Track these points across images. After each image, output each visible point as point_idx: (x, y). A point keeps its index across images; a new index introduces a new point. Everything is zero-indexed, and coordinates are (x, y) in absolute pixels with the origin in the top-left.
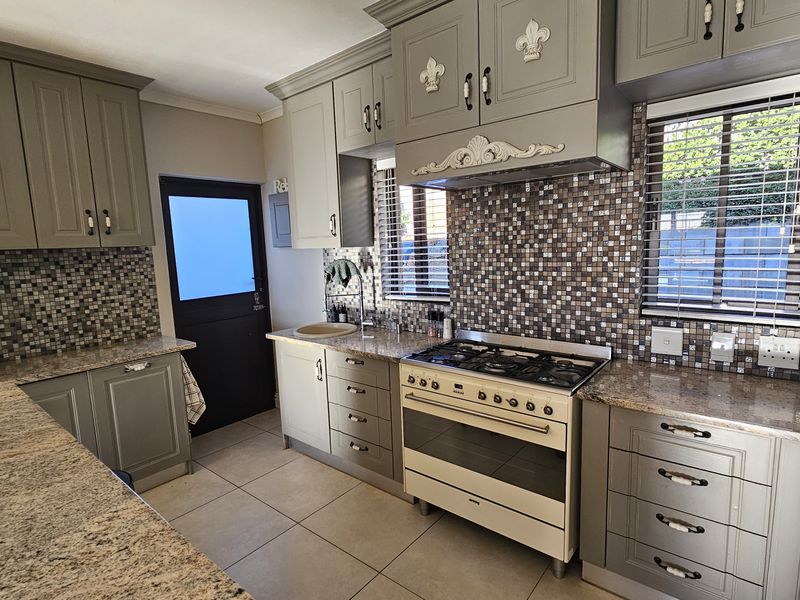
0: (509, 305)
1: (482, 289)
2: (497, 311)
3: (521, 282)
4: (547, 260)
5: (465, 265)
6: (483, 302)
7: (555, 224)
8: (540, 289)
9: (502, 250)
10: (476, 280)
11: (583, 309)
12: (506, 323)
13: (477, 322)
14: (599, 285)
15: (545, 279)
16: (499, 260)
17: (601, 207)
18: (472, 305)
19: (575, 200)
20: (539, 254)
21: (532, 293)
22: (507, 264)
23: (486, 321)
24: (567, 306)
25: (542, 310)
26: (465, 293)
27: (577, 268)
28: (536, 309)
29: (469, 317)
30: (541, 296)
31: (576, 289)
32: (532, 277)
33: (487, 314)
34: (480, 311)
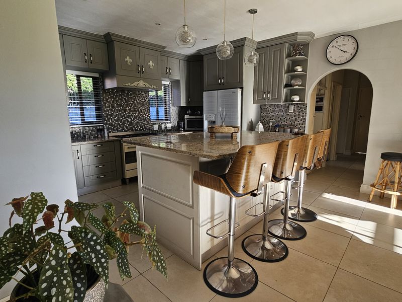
0: (124, 124)
1: (114, 120)
2: (120, 126)
3: (126, 117)
4: (132, 111)
5: (109, 112)
6: (116, 124)
7: (134, 102)
8: (131, 118)
9: (120, 108)
10: (113, 117)
11: (141, 123)
12: (123, 129)
13: (114, 130)
14: (144, 117)
15: (132, 116)
16: (120, 111)
17: (143, 99)
18: (112, 125)
19: (137, 97)
20: (130, 110)
21: (129, 120)
22: (122, 112)
23: (117, 129)
24: (138, 122)
25: (132, 124)
26: (109, 121)
27: (139, 113)
28: (131, 124)
29: (111, 129)
30: (132, 120)
31: (139, 118)
32: (129, 116)
33: (117, 127)
34: (115, 126)
